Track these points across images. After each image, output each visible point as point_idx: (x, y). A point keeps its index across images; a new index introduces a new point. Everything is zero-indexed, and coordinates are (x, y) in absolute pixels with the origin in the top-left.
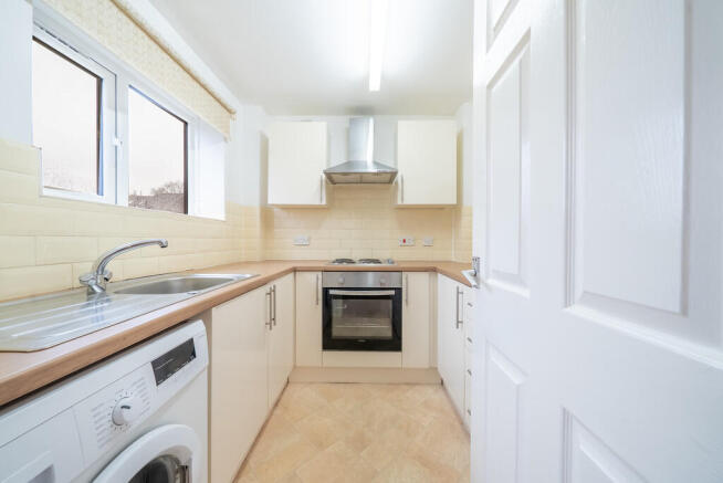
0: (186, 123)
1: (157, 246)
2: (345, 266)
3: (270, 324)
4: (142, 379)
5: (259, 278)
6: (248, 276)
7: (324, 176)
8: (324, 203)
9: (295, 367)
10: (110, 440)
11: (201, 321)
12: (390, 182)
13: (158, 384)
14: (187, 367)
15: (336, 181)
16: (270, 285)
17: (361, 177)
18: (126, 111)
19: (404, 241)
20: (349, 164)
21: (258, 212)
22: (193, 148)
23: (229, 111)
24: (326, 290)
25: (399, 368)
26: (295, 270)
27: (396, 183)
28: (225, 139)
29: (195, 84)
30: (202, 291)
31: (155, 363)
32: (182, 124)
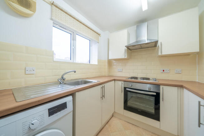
0: (90, 40)
1: (74, 72)
2: (133, 80)
3: (102, 98)
4: (44, 114)
5: (100, 82)
6: (96, 81)
7: (126, 48)
8: (126, 57)
9: (115, 112)
10: (27, 133)
11: (71, 96)
12: (155, 46)
13: (49, 116)
14: (62, 111)
15: (131, 49)
16: (103, 85)
17: (141, 46)
18: (76, 40)
19: (163, 71)
20: (137, 42)
21: (107, 62)
22: (91, 46)
23: (99, 35)
24: (125, 88)
25: (158, 129)
26: (115, 80)
27: (158, 46)
28: (98, 43)
29: (89, 29)
30: (79, 86)
31: (49, 110)
32: (89, 41)
